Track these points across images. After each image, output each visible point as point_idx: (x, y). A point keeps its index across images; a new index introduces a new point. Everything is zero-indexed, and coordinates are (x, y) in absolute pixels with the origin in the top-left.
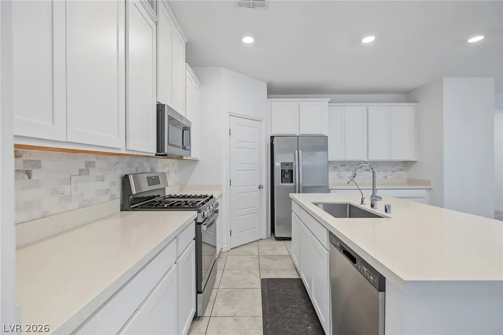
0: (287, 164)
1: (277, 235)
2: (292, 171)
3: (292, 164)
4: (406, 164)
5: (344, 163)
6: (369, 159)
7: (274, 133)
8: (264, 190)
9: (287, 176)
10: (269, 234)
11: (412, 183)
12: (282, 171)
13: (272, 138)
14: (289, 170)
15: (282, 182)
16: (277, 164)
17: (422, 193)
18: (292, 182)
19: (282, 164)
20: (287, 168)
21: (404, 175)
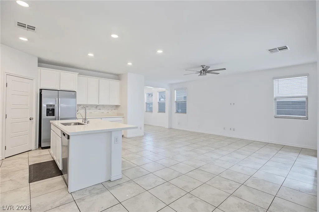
0: (51, 106)
1: (42, 146)
2: (54, 109)
3: (54, 105)
4: (117, 106)
5: (87, 106)
6: (100, 104)
7: (42, 87)
8: (34, 120)
9: (50, 112)
10: (37, 147)
11: (119, 115)
12: (47, 109)
13: (41, 90)
14: (52, 109)
15: (47, 116)
16: (44, 106)
17: (121, 119)
18: (54, 115)
19: (47, 105)
20: (51, 108)
21: (116, 111)
